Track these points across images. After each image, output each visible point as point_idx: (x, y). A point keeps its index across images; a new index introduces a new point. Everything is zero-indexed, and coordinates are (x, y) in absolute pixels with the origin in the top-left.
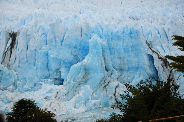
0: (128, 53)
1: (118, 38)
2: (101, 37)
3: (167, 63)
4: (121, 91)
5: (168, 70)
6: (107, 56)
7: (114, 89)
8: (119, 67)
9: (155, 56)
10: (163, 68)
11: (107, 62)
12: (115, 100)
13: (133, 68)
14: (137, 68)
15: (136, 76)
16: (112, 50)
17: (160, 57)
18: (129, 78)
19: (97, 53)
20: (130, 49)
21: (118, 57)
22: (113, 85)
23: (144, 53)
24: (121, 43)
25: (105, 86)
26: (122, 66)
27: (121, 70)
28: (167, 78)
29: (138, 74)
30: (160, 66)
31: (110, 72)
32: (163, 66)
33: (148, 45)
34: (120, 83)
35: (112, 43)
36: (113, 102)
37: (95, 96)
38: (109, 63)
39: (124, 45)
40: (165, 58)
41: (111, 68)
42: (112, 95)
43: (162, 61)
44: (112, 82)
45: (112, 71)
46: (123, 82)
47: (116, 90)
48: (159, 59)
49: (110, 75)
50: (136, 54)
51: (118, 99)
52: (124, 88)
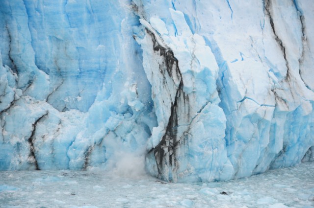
0: (78, 27)
3: (172, 63)
4: (52, 133)
5: (172, 82)
6: (19, 29)
7: (31, 125)
8: (53, 66)
10: (162, 78)
12: (30, 156)
13: (92, 70)
14: (104, 73)
15: (100, 94)
16: (32, 13)
17: (157, 45)
18: (79, 99)
20: (85, 16)
21: (50, 37)
22: (29, 111)
23: (120, 31)
26: (62, 64)
27: (60, 73)
28: (170, 105)
29: (104, 88)
30: (157, 72)
31: (23, 78)
32: (162, 72)
34: (53, 111)
36: (23, 160)
38: (23, 51)
39: (68, 3)
40: (169, 48)
41: (29, 65)
42: (21, 139)
43: (162, 56)
44: (27, 105)
45: (32, 75)
46: (65, 109)
47: (35, 127)
48: (156, 49)
49: (27, 86)
50: (101, 33)
51: (39, 153)
52: (63, 123)
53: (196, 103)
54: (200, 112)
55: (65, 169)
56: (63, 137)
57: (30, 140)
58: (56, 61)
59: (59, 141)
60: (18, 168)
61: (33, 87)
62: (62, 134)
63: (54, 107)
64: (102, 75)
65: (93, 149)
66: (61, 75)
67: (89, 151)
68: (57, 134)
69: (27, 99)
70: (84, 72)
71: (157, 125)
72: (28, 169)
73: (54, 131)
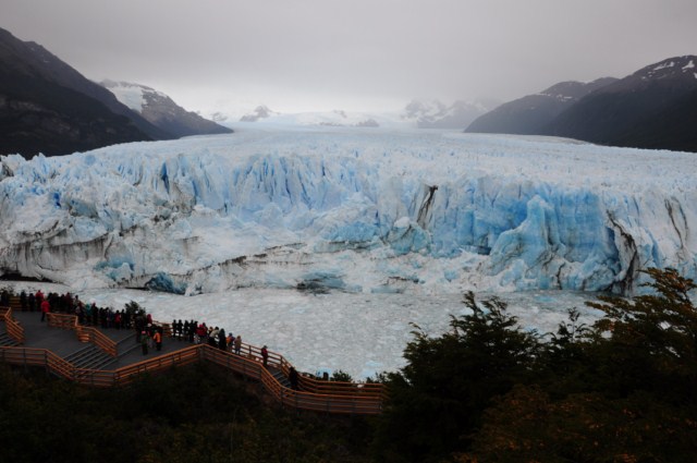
0: (581, 224)
1: (570, 203)
2: (547, 201)
3: (631, 242)
5: (631, 250)
6: (553, 225)
8: (567, 241)
9: (616, 230)
11: (553, 233)
12: (558, 283)
13: (587, 244)
14: (592, 245)
15: (590, 255)
16: (560, 218)
18: (580, 257)
19: (538, 220)
20: (585, 219)
21: (567, 228)
22: (557, 262)
23: (603, 226)
24: (573, 210)
25: (545, 264)
26: (572, 240)
28: (630, 261)
29: (592, 252)
30: (622, 245)
31: (555, 247)
32: (625, 246)
33: (610, 215)
34: (567, 262)
35: (561, 209)
36: (554, 285)
37: (530, 273)
38: (555, 234)
39: (577, 213)
40: (629, 234)
41: (557, 241)
42: (554, 275)
43: (626, 238)
45: (558, 246)
47: (560, 270)
48: (622, 234)
50: (592, 227)
51: (562, 282)
52: (572, 268)
53: (643, 260)
55: (574, 290)
57: (558, 276)
58: (569, 239)
59: (571, 276)
60: (552, 288)
61: (558, 251)
62: (572, 273)
65: (587, 280)
66: (571, 246)
69: (557, 257)
70: (583, 244)
71: (621, 270)
72: (557, 289)
73: (569, 272)
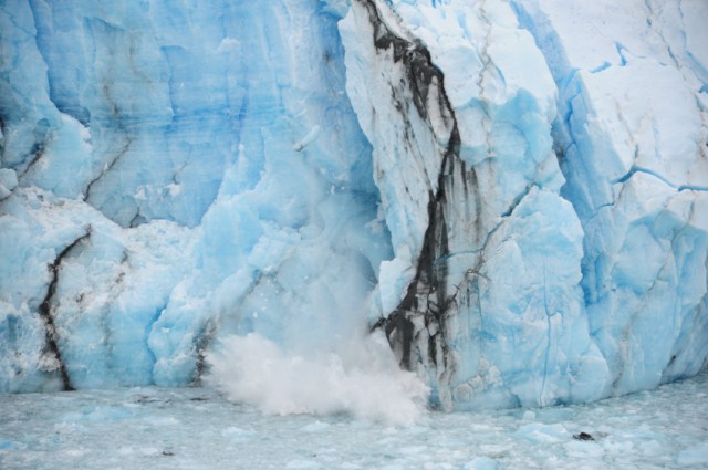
3: (428, 82)
4: (103, 286)
5: (429, 135)
7: (44, 267)
8: (98, 101)
10: (401, 123)
12: (44, 352)
13: (207, 111)
14: (241, 117)
15: (231, 174)
17: (382, 32)
18: (175, 189)
21: (88, 23)
22: (37, 229)
26: (124, 95)
27: (119, 122)
28: (426, 199)
29: (242, 159)
30: (386, 107)
32: (399, 108)
34: (101, 224)
36: (25, 365)
38: (15, 62)
40: (418, 41)
41: (33, 100)
42: (18, 307)
43: (400, 64)
44: (32, 212)
45: (42, 129)
46: (137, 220)
47: (56, 272)
48: (380, 44)
49: (29, 159)
50: (227, 6)
51: (70, 344)
52: (134, 259)
53: (498, 189)
54: (509, 213)
55: (142, 386)
56: (135, 296)
57: (44, 309)
58: (106, 88)
59: (123, 309)
60: (13, 387)
61: (45, 162)
62: (132, 288)
63: (105, 215)
64: (236, 122)
65: (218, 327)
66: (121, 127)
67: (208, 333)
68: (117, 289)
69: (32, 197)
70: (185, 115)
71: (391, 256)
72: (40, 390)
73: (108, 280)
